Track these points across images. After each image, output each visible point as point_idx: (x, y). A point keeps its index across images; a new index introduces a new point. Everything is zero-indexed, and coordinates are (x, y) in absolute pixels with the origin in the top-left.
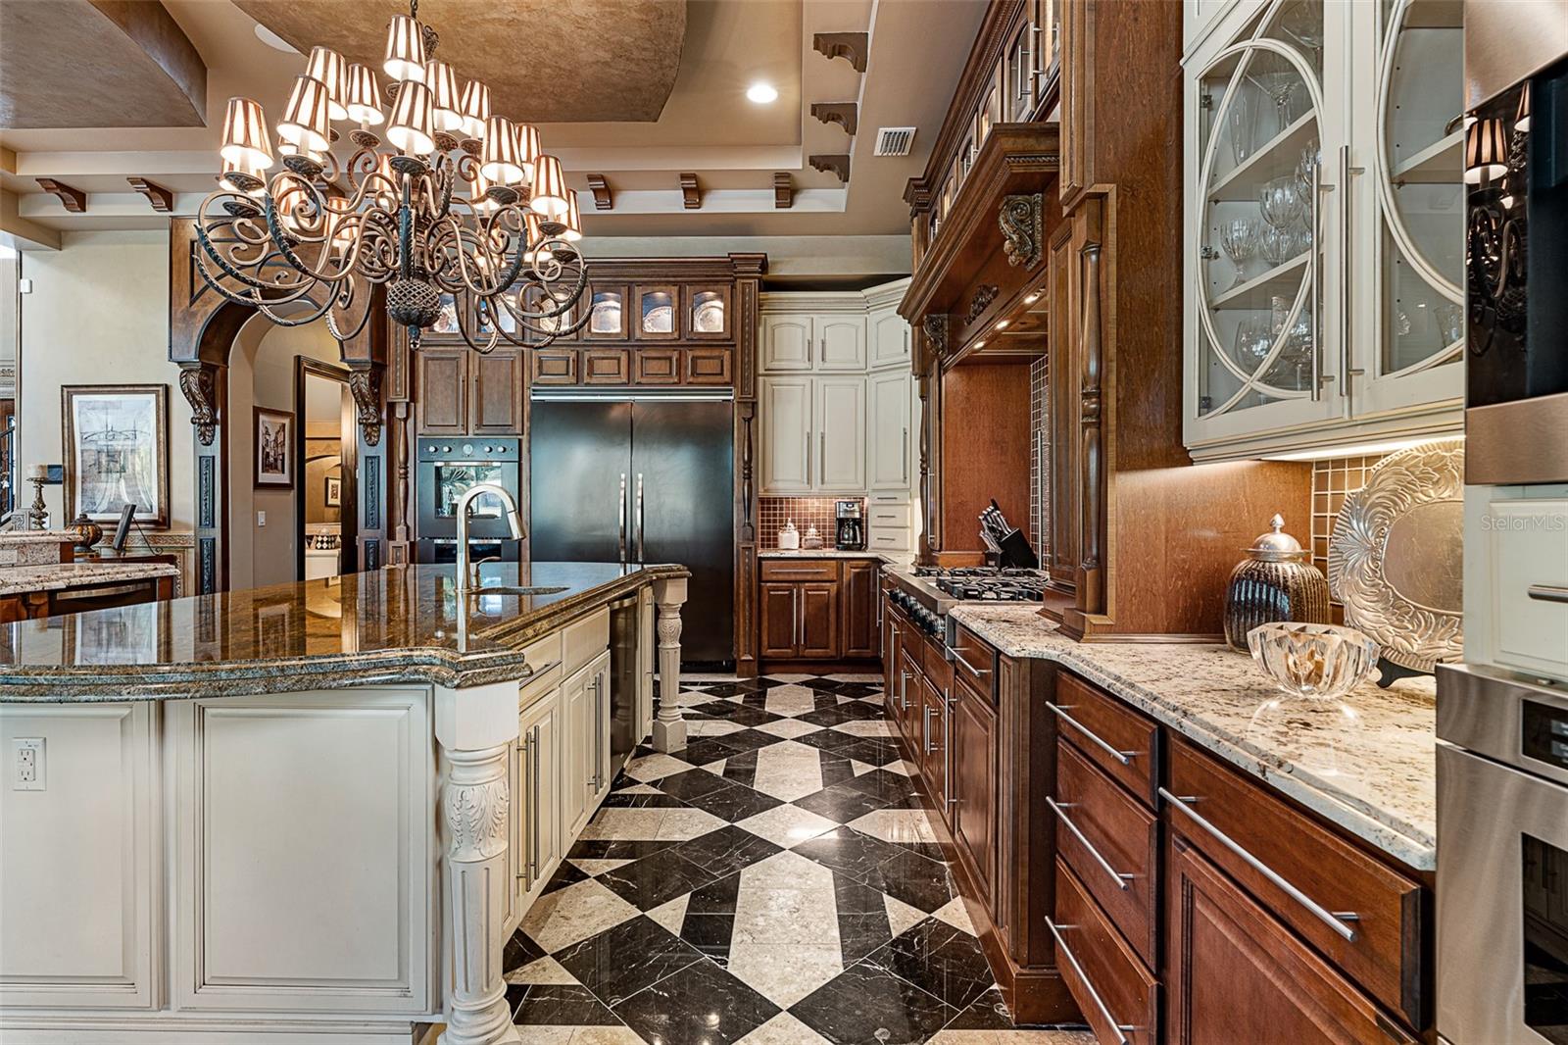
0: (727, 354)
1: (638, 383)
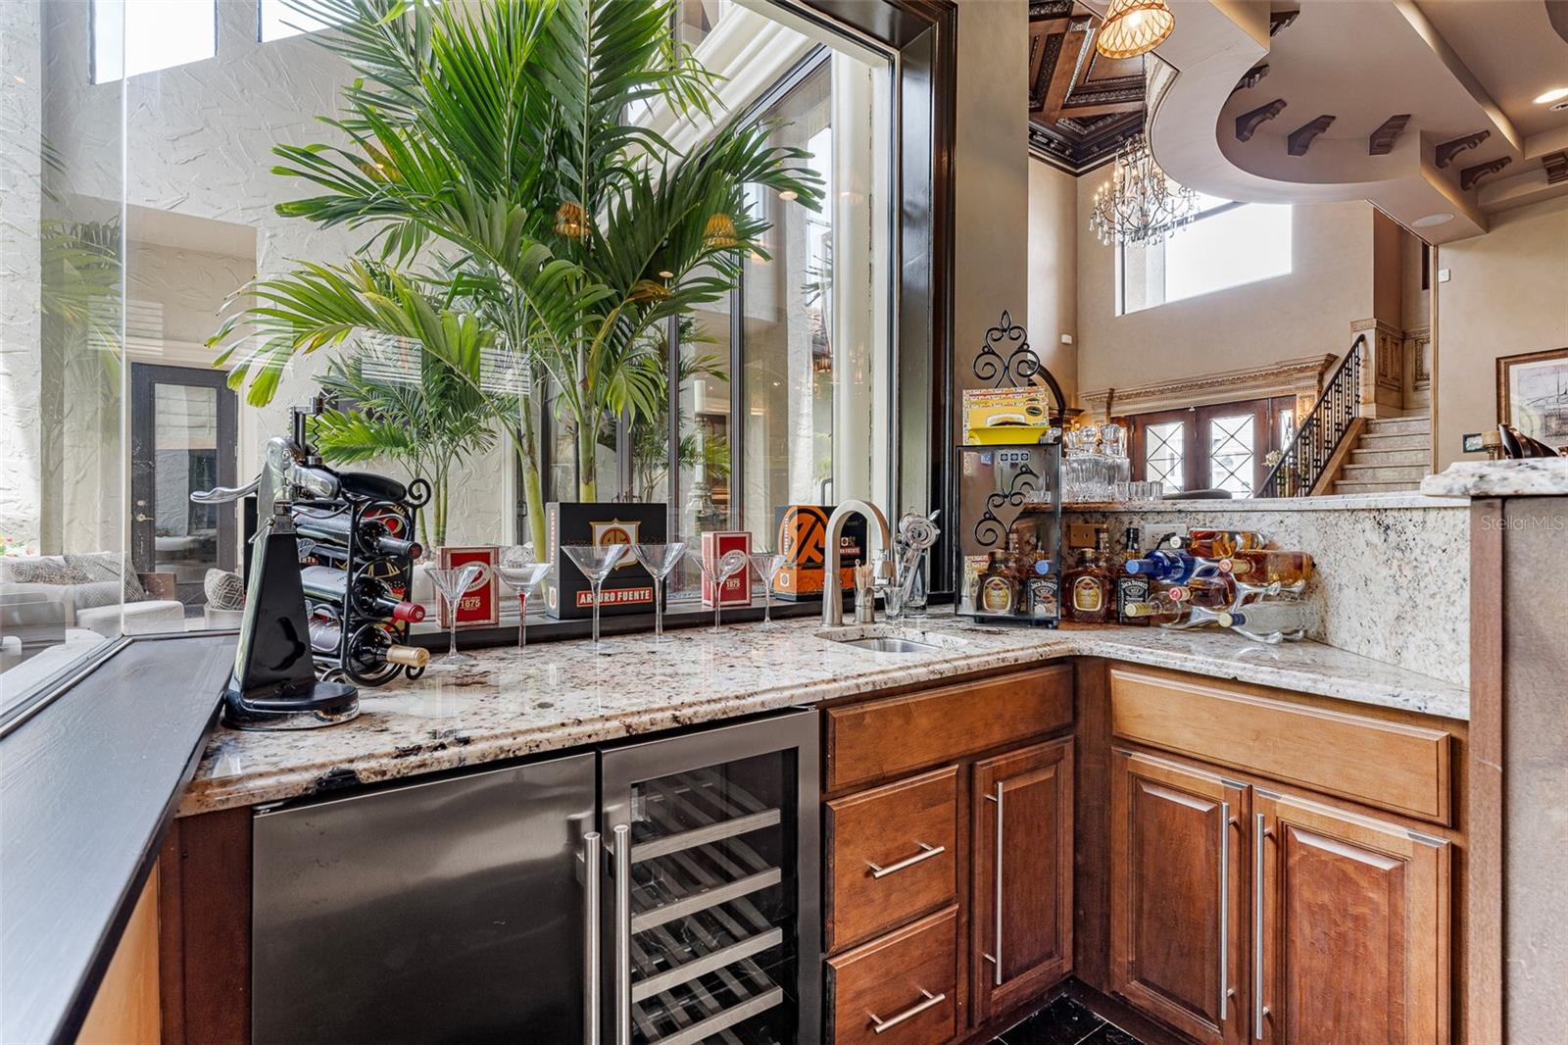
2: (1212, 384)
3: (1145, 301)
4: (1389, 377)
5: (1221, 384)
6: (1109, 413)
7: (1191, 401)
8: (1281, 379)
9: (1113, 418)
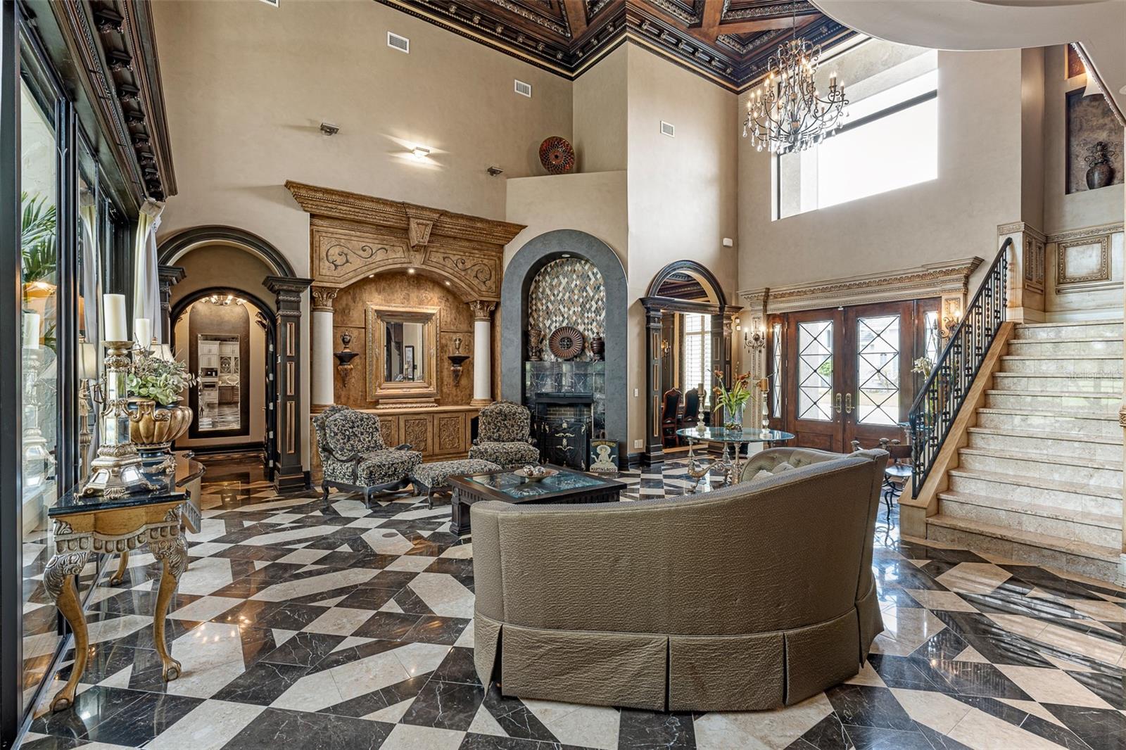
2: (859, 286)
3: (799, 208)
4: (1034, 280)
5: (868, 285)
6: (765, 310)
7: (839, 301)
8: (926, 281)
9: (769, 315)
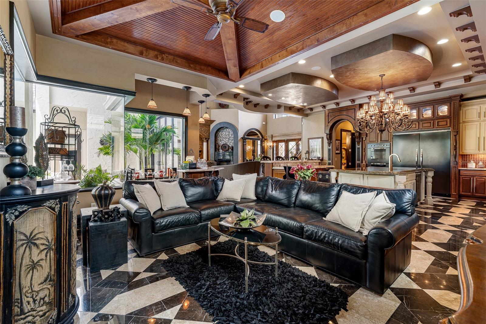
0: (448, 120)
1: (421, 129)
7: (285, 138)
9: (273, 141)
